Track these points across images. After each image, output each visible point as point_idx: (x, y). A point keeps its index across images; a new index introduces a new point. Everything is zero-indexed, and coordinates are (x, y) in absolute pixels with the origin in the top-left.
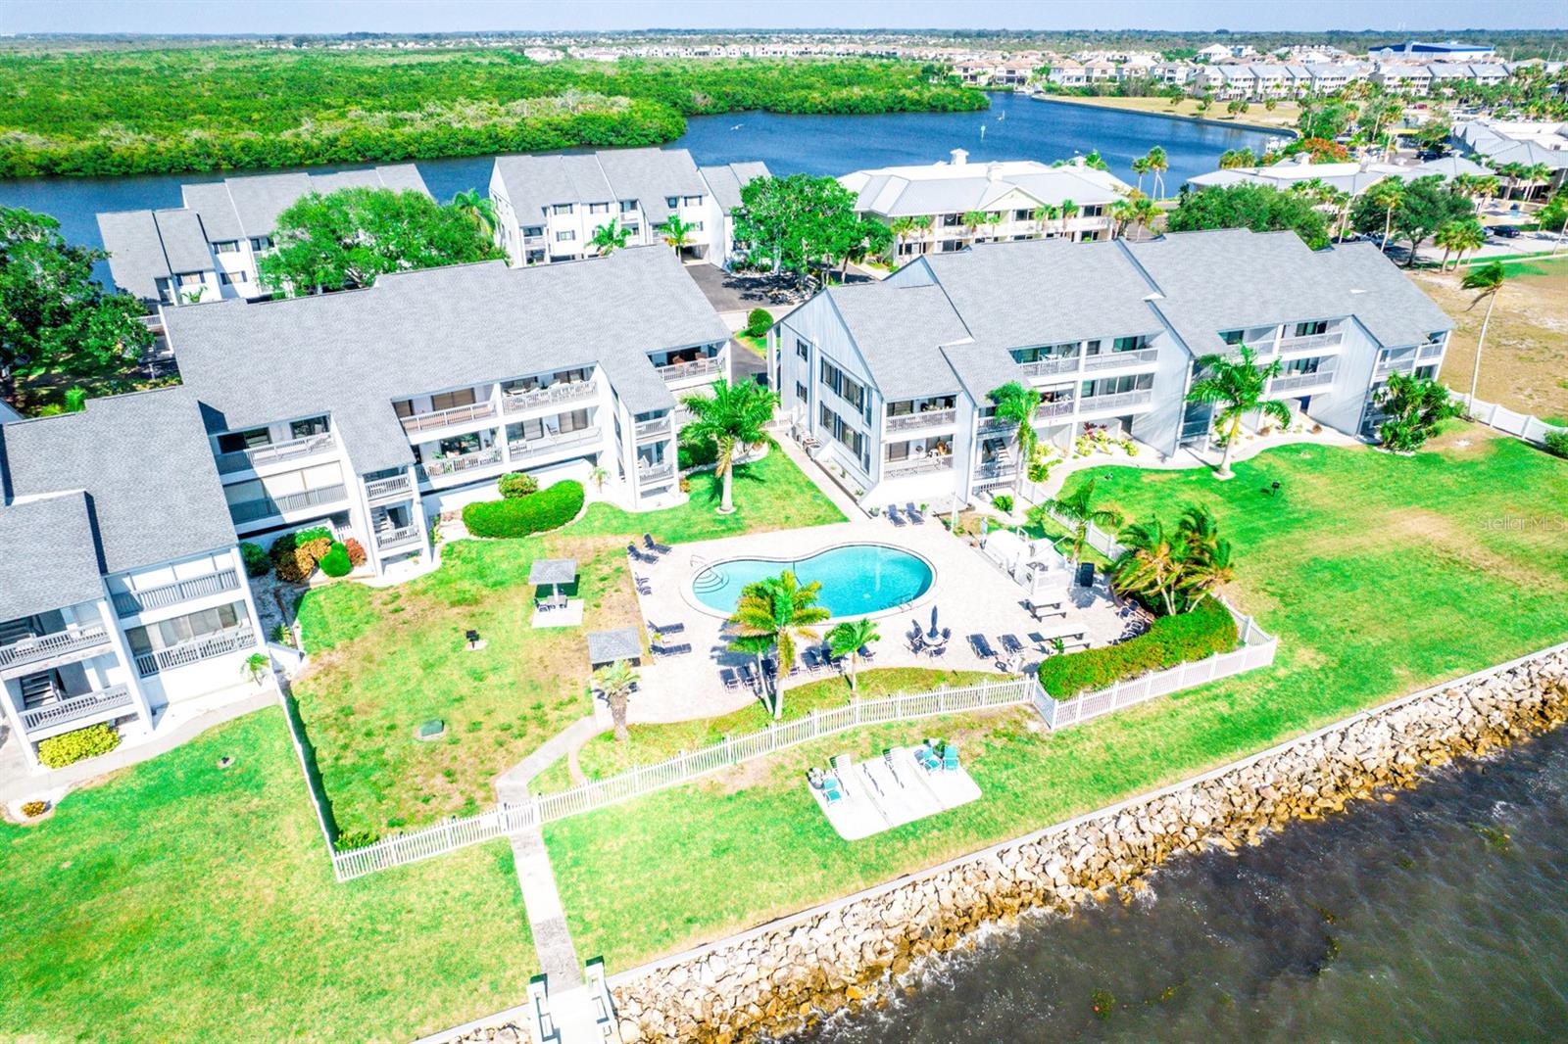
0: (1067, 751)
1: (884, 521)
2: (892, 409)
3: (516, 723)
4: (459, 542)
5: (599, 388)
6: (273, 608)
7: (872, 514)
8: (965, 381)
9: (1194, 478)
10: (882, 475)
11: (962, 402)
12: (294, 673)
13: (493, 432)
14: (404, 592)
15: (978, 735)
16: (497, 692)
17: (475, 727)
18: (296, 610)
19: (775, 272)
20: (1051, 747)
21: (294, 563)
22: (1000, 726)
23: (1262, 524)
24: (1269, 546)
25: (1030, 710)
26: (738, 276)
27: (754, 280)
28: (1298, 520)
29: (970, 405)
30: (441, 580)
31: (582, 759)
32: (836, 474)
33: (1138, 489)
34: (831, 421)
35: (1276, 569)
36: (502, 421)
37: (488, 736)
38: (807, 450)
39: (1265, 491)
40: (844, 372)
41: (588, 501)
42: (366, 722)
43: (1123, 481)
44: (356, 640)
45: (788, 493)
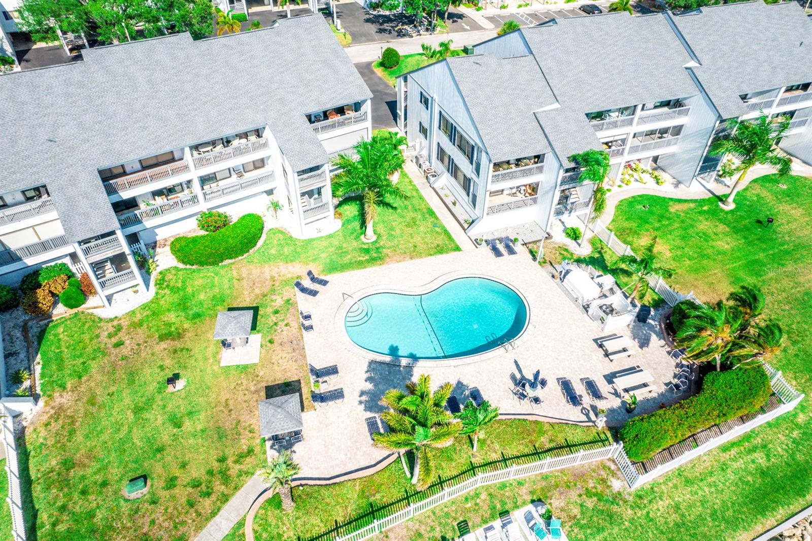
0: (644, 512)
1: (485, 250)
2: (497, 166)
3: (205, 478)
4: (168, 270)
5: (270, 142)
6: (19, 345)
7: (477, 242)
8: (553, 143)
9: (705, 208)
10: (486, 212)
11: (550, 159)
12: (30, 418)
13: (189, 182)
14: (125, 323)
15: (573, 495)
16: (191, 441)
17: (171, 483)
18: (39, 344)
19: (399, 10)
20: (632, 508)
21: (36, 303)
22: (591, 484)
23: (761, 256)
24: (771, 279)
25: (613, 467)
26: (375, 13)
27: (385, 16)
28: (787, 252)
29: (556, 165)
30: (152, 310)
31: (256, 528)
32: (449, 202)
33: (669, 219)
34: (446, 160)
35: (779, 302)
36: (194, 174)
37: (182, 493)
38: (427, 177)
39: (759, 222)
40: (458, 128)
41: (268, 226)
42: (83, 478)
43: (657, 210)
44: (84, 379)
45: (414, 220)
